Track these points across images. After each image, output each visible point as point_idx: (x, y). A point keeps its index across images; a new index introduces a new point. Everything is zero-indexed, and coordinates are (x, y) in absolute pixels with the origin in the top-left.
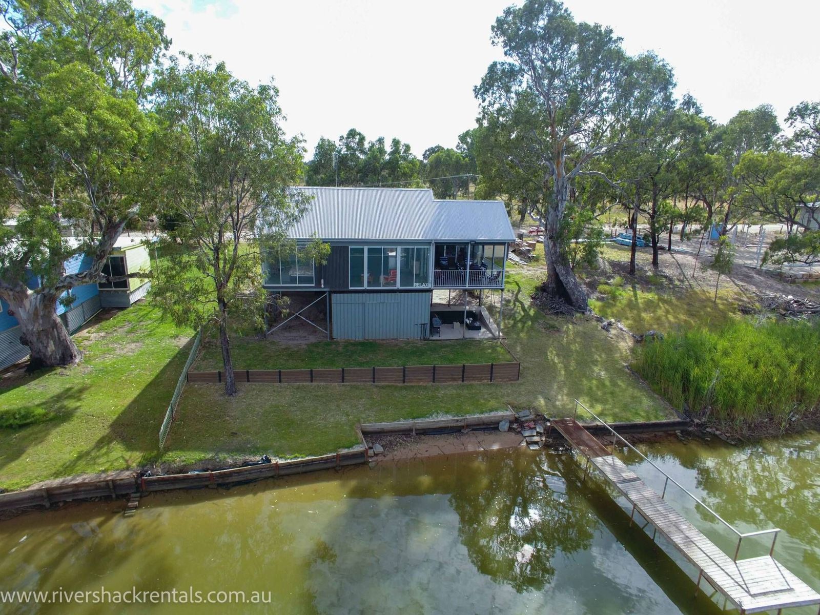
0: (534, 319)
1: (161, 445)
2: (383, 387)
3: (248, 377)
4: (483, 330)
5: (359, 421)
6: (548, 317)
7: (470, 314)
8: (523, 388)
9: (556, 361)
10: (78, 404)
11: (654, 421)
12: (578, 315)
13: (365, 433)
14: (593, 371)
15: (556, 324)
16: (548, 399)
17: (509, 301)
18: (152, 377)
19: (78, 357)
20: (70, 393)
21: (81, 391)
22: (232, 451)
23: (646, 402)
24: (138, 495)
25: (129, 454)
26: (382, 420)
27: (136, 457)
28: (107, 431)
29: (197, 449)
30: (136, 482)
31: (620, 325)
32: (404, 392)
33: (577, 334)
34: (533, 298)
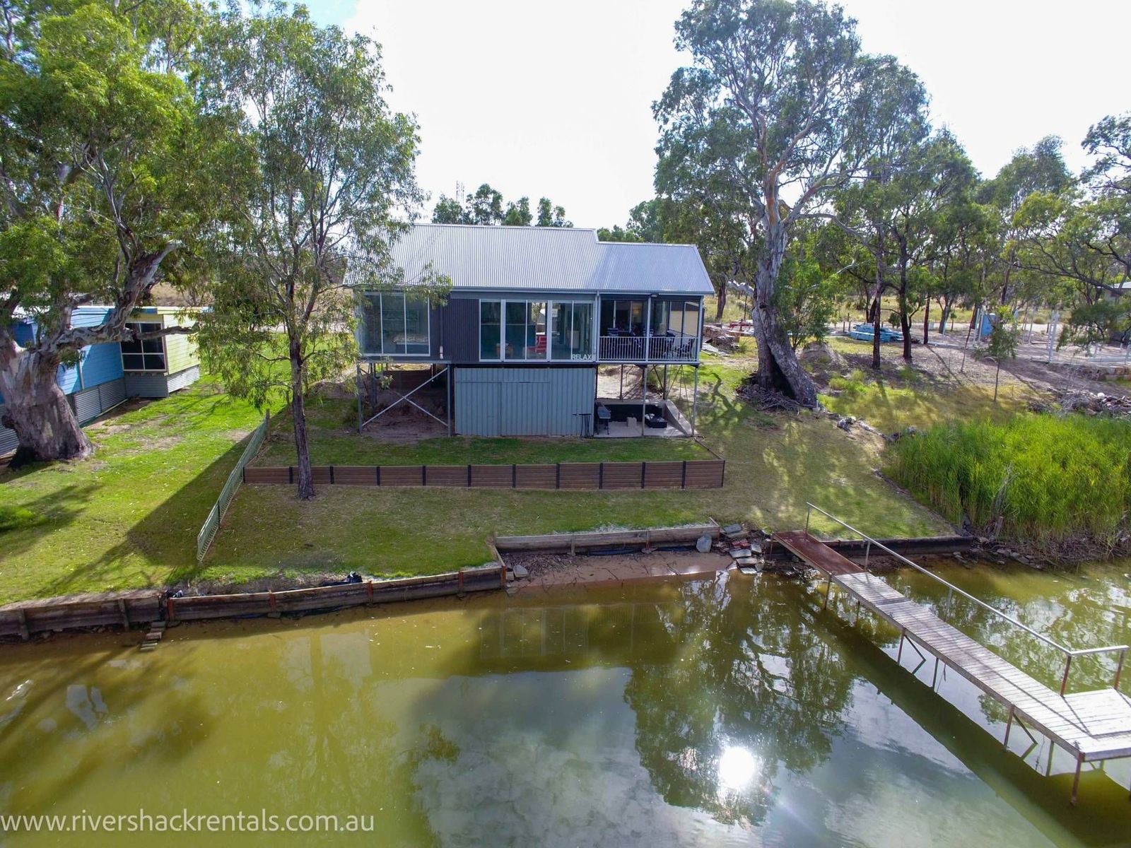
0: (742, 416)
1: (201, 557)
2: (527, 493)
3: (331, 475)
4: (669, 428)
5: (492, 534)
6: (761, 413)
7: (651, 408)
8: (729, 496)
9: (776, 463)
10: (83, 506)
11: (921, 537)
12: (804, 411)
13: (502, 551)
14: (830, 478)
15: (774, 421)
16: (765, 510)
17: (705, 395)
18: (193, 477)
19: (86, 449)
20: (71, 493)
21: (88, 490)
22: (305, 567)
23: (907, 514)
24: (163, 624)
25: (152, 569)
26: (527, 532)
27: (162, 574)
28: (122, 540)
29: (254, 563)
30: (161, 605)
31: (863, 424)
32: (558, 500)
33: (803, 433)
34: (738, 392)
